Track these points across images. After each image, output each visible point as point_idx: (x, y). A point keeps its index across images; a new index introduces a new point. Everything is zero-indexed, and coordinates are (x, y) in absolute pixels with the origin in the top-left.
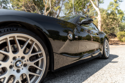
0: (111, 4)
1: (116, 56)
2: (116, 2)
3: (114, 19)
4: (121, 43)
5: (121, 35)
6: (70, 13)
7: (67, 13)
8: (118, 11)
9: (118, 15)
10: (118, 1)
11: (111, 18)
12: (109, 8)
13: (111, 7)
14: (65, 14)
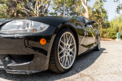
0: (97, 3)
1: (105, 49)
2: (101, 1)
3: (98, 17)
4: (102, 39)
5: (103, 32)
6: (58, 7)
7: (56, 7)
8: (102, 10)
9: (102, 14)
10: (103, 1)
11: (96, 16)
12: (94, 6)
13: (96, 5)
14: (54, 8)
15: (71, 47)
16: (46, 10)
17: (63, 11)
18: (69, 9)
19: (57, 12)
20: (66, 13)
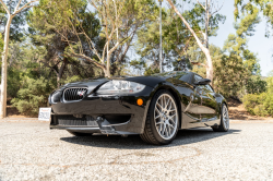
0: (232, 39)
2: (240, 35)
3: (237, 69)
6: (148, 50)
7: (143, 50)
8: (245, 52)
9: (244, 61)
10: (244, 34)
11: (230, 67)
12: (226, 45)
13: (230, 43)
14: (138, 52)
15: (170, 114)
16: (123, 56)
17: (158, 56)
18: (170, 53)
19: (145, 59)
20: (165, 62)
